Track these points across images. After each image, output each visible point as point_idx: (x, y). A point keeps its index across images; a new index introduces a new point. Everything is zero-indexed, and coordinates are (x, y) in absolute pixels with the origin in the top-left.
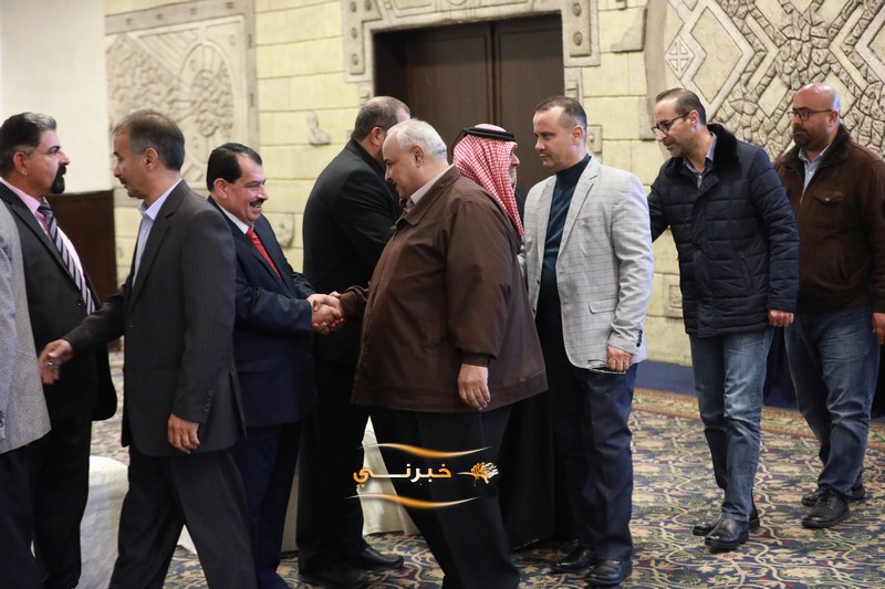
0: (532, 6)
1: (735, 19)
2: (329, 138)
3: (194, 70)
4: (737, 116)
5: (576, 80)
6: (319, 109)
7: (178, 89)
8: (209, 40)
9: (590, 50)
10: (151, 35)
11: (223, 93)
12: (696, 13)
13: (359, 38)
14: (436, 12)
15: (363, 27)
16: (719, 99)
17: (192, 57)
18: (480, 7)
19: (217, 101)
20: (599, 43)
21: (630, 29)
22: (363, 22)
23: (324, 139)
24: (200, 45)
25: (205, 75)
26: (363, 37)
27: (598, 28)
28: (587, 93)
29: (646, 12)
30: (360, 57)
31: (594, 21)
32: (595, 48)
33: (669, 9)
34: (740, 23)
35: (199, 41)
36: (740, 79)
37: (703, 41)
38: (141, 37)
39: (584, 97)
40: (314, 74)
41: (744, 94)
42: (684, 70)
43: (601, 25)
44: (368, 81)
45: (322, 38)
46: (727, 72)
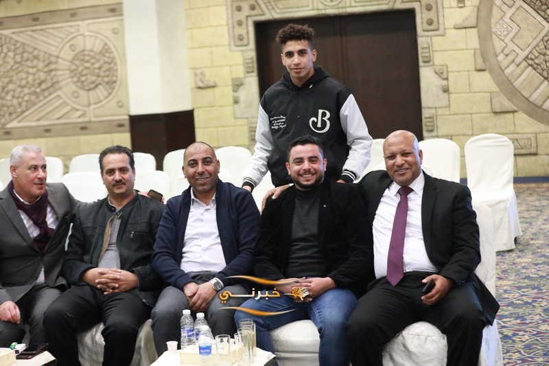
0: (393, 6)
1: (539, 11)
2: (215, 83)
3: (73, 51)
4: (542, 57)
5: (428, 43)
6: (204, 67)
7: (56, 63)
8: (90, 32)
9: (439, 28)
10: (27, 31)
11: (106, 63)
12: (513, 9)
13: (244, 26)
14: (313, 10)
15: (247, 20)
16: (529, 49)
17: (72, 42)
18: (350, 7)
19: (100, 68)
20: (444, 24)
21: (469, 16)
22: (247, 17)
23: (211, 84)
24: (82, 35)
25: (86, 53)
26: (247, 25)
27: (444, 16)
28: (435, 49)
29: (478, 8)
30: (245, 36)
31: (441, 13)
32: (441, 27)
33: (495, 7)
34: (543, 14)
35: (81, 32)
36: (542, 40)
37: (518, 22)
38: (13, 33)
39: (433, 51)
40: (200, 47)
41: (545, 46)
42: (505, 36)
43: (445, 15)
44: (252, 50)
45: (206, 27)
46: (534, 37)
